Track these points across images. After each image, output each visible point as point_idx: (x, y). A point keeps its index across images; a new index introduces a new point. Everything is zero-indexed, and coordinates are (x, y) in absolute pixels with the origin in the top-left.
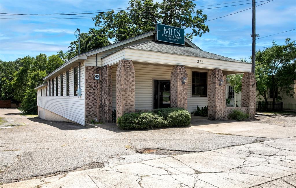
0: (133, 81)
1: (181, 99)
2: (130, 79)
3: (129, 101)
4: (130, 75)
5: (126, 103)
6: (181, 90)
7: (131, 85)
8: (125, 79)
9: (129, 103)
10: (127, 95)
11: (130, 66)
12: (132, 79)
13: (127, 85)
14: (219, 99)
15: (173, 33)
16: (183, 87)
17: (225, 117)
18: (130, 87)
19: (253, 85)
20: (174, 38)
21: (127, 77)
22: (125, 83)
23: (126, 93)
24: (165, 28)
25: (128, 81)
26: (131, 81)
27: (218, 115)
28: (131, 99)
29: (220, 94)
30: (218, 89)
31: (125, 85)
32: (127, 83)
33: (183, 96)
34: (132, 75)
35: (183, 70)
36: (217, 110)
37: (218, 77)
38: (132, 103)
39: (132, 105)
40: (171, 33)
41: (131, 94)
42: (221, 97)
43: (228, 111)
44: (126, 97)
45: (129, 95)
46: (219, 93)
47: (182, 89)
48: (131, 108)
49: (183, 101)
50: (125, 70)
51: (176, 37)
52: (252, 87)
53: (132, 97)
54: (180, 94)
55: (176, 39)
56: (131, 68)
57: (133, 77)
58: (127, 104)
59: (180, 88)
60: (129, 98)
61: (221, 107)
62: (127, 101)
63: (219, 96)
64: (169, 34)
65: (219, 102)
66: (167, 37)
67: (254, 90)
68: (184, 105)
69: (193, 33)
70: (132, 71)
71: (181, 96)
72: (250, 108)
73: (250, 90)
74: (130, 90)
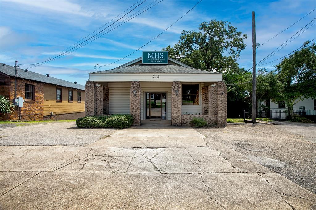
0: (92, 95)
1: (133, 107)
2: (90, 94)
3: (89, 109)
4: (90, 91)
5: (87, 110)
6: (133, 101)
7: (91, 98)
8: (87, 94)
9: (90, 110)
10: (88, 105)
11: (90, 85)
12: (91, 94)
13: (88, 98)
14: (175, 107)
15: (157, 57)
16: (136, 98)
17: (187, 123)
18: (90, 99)
19: (222, 94)
20: (158, 60)
21: (88, 92)
22: (87, 97)
23: (87, 103)
24: (149, 53)
25: (89, 95)
26: (91, 95)
27: (174, 121)
28: (91, 107)
29: (177, 103)
30: (174, 99)
31: (86, 98)
32: (88, 96)
33: (135, 105)
34: (92, 91)
35: (136, 84)
36: (174, 117)
37: (175, 88)
38: (92, 110)
39: (92, 111)
40: (154, 56)
41: (91, 104)
42: (178, 106)
43: (190, 118)
44: (88, 106)
45: (89, 105)
46: (175, 102)
47: (134, 99)
48: (91, 113)
49: (135, 109)
50: (87, 88)
51: (160, 59)
52: (220, 95)
53: (92, 106)
54: (132, 103)
55: (159, 60)
56: (91, 87)
57: (93, 92)
58: (89, 110)
59: (132, 99)
60: (90, 106)
61: (178, 114)
62: (88, 109)
63: (175, 105)
64: (153, 57)
65: (175, 110)
66: (151, 60)
67: (224, 98)
68: (136, 112)
69: (230, 52)
70: (92, 88)
71: (134, 105)
72: (218, 116)
73: (219, 98)
74: (91, 101)
